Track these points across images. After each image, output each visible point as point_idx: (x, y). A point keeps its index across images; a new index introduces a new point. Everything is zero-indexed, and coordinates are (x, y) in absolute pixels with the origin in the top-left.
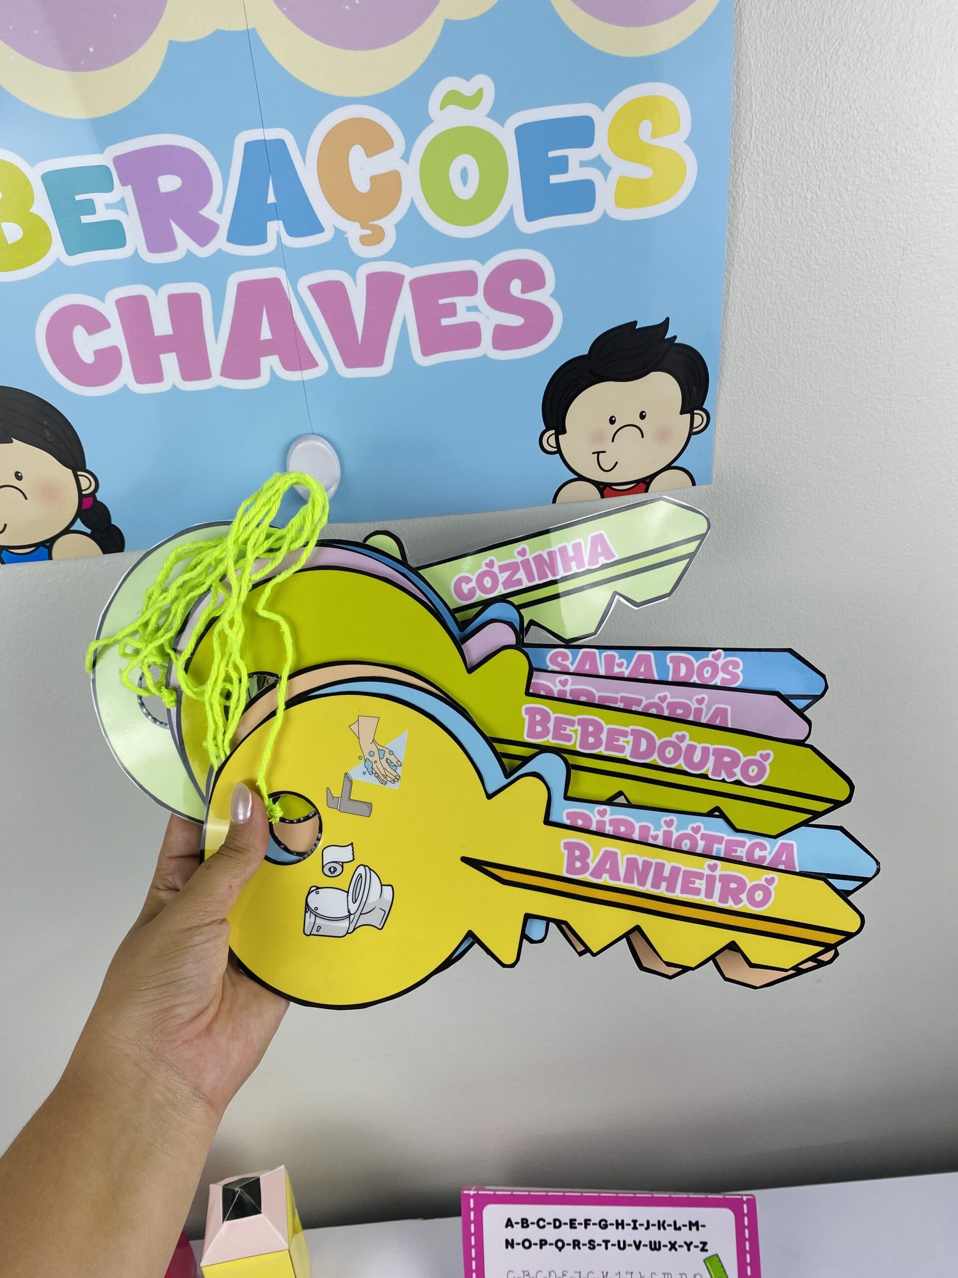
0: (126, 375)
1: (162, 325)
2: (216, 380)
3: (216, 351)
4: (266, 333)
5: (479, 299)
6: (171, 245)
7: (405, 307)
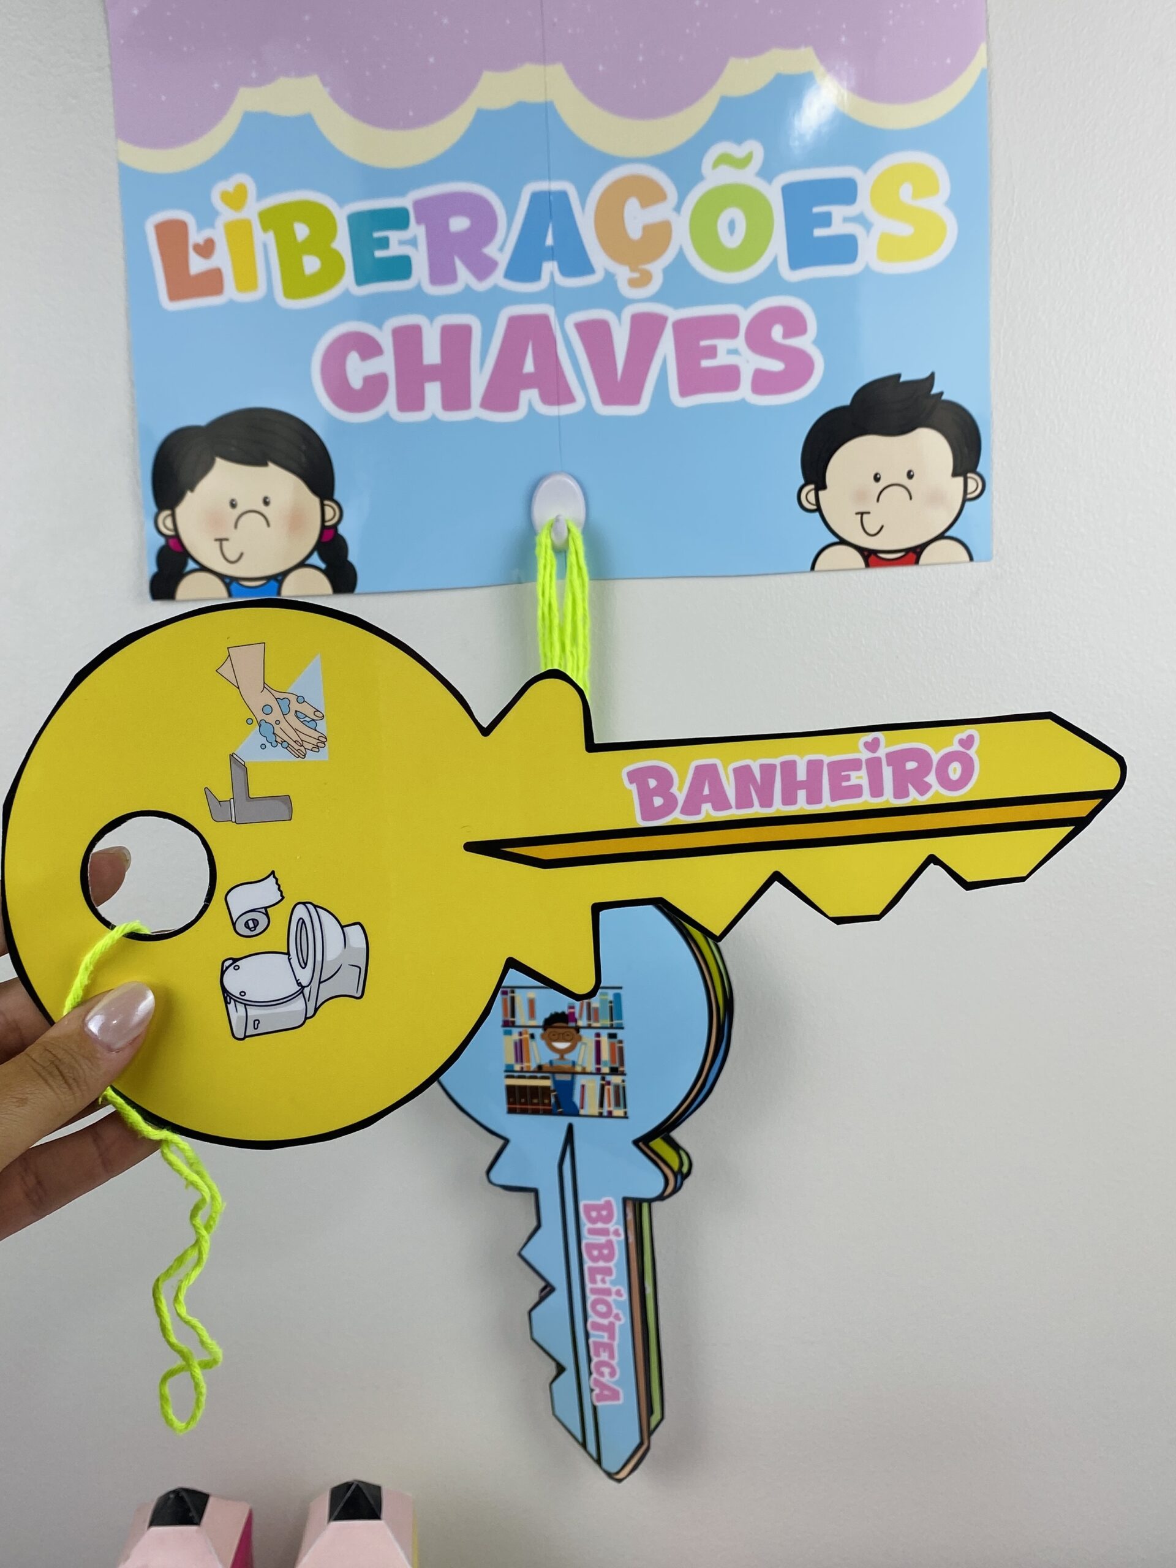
0: (390, 403)
1: (432, 354)
2: (476, 411)
3: (479, 382)
4: (529, 366)
5: (740, 342)
6: (452, 278)
7: (667, 347)
